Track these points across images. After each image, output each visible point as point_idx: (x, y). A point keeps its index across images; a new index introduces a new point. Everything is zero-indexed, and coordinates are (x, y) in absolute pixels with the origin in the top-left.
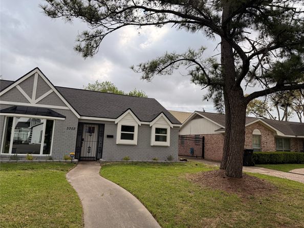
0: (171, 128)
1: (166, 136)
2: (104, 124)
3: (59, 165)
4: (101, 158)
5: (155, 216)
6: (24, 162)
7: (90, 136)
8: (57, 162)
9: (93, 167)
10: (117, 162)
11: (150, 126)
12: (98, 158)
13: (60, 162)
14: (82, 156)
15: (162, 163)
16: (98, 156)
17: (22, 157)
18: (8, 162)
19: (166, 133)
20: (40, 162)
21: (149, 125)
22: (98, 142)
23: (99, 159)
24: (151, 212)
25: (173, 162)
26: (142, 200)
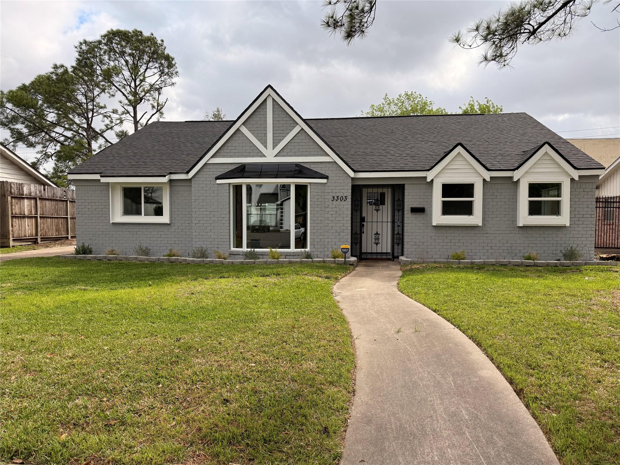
0: (572, 180)
1: (558, 202)
2: (404, 185)
3: (322, 267)
4: (402, 255)
5: (519, 392)
6: (266, 263)
7: (377, 210)
8: (319, 262)
9: (385, 273)
10: (435, 262)
11: (515, 179)
12: (396, 254)
13: (324, 262)
14: (364, 251)
15: (548, 265)
16: (396, 251)
17: (263, 254)
18: (242, 263)
19: (559, 195)
20: (290, 262)
21: (511, 178)
22: (393, 222)
23: (398, 257)
24: (511, 382)
25: (581, 265)
26: (489, 350)
